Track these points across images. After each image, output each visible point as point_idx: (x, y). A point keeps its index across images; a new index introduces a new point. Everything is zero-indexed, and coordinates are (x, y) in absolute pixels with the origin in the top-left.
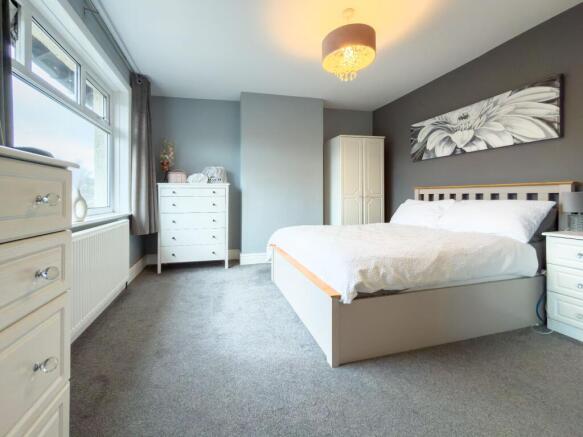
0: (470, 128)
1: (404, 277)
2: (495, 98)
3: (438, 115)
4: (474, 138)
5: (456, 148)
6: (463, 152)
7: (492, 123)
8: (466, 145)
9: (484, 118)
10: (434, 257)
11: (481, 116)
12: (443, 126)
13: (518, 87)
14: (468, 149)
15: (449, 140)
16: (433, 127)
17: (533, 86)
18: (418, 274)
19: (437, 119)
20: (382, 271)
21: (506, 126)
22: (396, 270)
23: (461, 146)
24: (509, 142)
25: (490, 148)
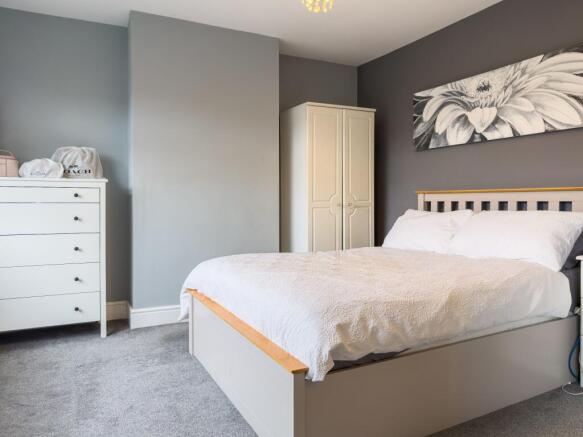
0: (492, 105)
1: (403, 330)
2: (524, 63)
3: (451, 82)
4: (497, 120)
5: (475, 132)
6: (483, 139)
7: (518, 98)
8: (486, 130)
9: (510, 91)
10: (444, 299)
11: (506, 88)
12: (456, 99)
13: (551, 52)
14: (489, 136)
15: (464, 121)
16: (445, 99)
17: (568, 50)
18: (423, 325)
19: (449, 87)
20: (371, 324)
21: (536, 105)
22: (392, 321)
23: (480, 130)
24: (541, 128)
25: (516, 136)
